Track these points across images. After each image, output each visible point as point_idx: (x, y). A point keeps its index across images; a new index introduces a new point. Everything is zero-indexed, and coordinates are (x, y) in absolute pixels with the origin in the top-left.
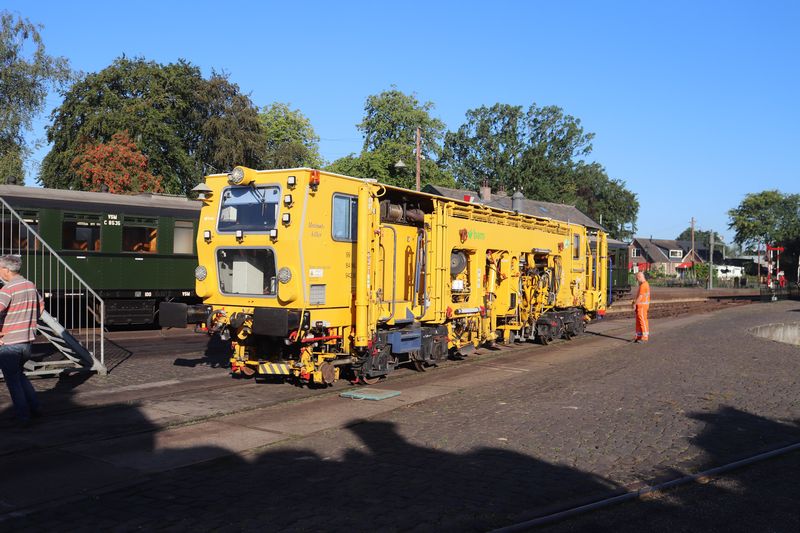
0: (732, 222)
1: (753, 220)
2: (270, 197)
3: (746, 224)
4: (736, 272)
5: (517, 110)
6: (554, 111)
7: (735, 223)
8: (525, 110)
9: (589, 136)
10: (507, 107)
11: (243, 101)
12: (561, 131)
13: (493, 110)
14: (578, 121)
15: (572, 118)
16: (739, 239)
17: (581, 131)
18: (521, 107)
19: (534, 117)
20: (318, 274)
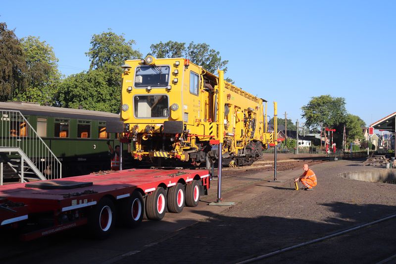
0: (304, 114)
1: (316, 113)
2: (164, 71)
3: (312, 115)
4: (306, 144)
5: (182, 45)
6: (204, 47)
7: (306, 114)
8: (186, 46)
9: (225, 63)
10: (176, 44)
11: (10, 34)
12: (208, 59)
13: (168, 44)
14: (218, 53)
15: (214, 51)
16: (308, 124)
17: (220, 59)
18: (184, 44)
19: (192, 50)
20: (186, 108)
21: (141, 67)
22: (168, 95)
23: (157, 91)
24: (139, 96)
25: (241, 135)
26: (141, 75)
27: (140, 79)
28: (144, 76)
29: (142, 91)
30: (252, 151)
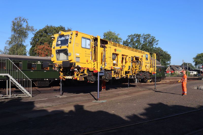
0: (194, 61)
1: (199, 60)
2: (67, 38)
3: (197, 61)
4: (195, 73)
5: (140, 35)
6: (149, 35)
7: (195, 61)
8: (142, 35)
9: (157, 41)
10: (137, 34)
12: (151, 40)
13: (134, 35)
14: (155, 37)
15: (153, 37)
16: (196, 65)
17: (155, 40)
18: (141, 34)
19: (144, 37)
20: (78, 55)
21: (59, 37)
22: (68, 48)
23: (64, 47)
24: (58, 50)
25: (128, 68)
26: (59, 40)
27: (59, 42)
28: (61, 41)
29: (58, 48)
30: (141, 76)
